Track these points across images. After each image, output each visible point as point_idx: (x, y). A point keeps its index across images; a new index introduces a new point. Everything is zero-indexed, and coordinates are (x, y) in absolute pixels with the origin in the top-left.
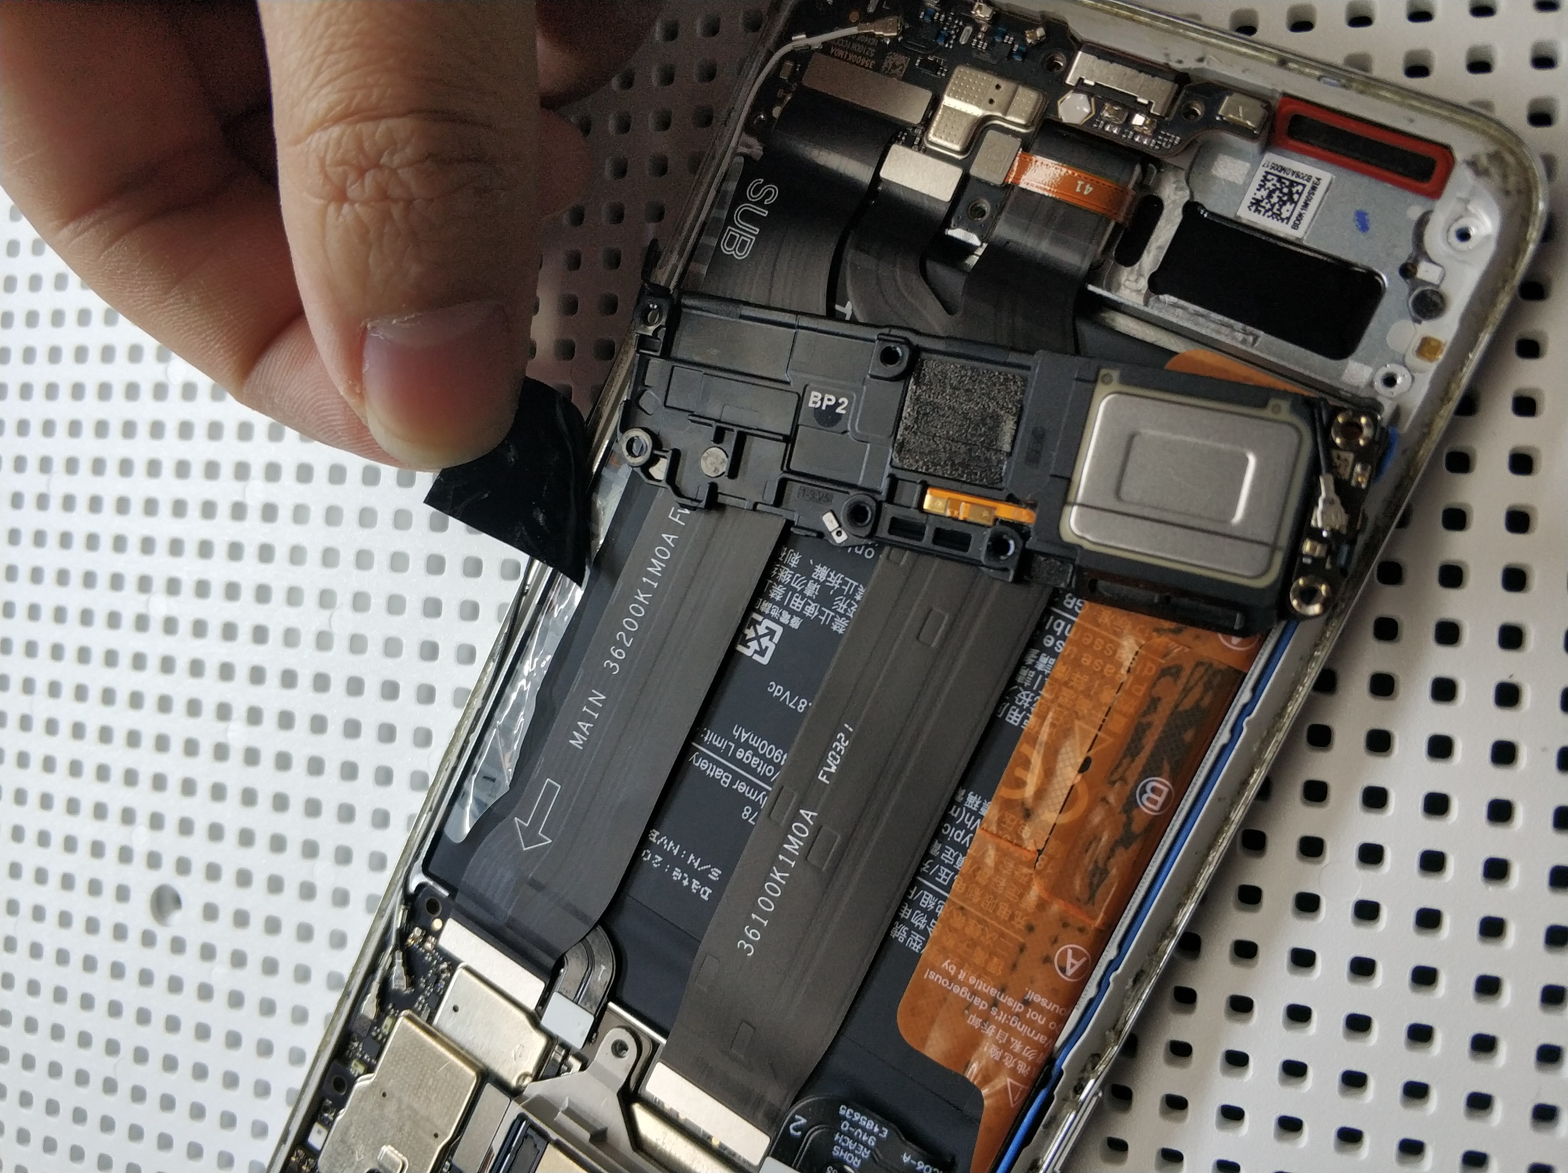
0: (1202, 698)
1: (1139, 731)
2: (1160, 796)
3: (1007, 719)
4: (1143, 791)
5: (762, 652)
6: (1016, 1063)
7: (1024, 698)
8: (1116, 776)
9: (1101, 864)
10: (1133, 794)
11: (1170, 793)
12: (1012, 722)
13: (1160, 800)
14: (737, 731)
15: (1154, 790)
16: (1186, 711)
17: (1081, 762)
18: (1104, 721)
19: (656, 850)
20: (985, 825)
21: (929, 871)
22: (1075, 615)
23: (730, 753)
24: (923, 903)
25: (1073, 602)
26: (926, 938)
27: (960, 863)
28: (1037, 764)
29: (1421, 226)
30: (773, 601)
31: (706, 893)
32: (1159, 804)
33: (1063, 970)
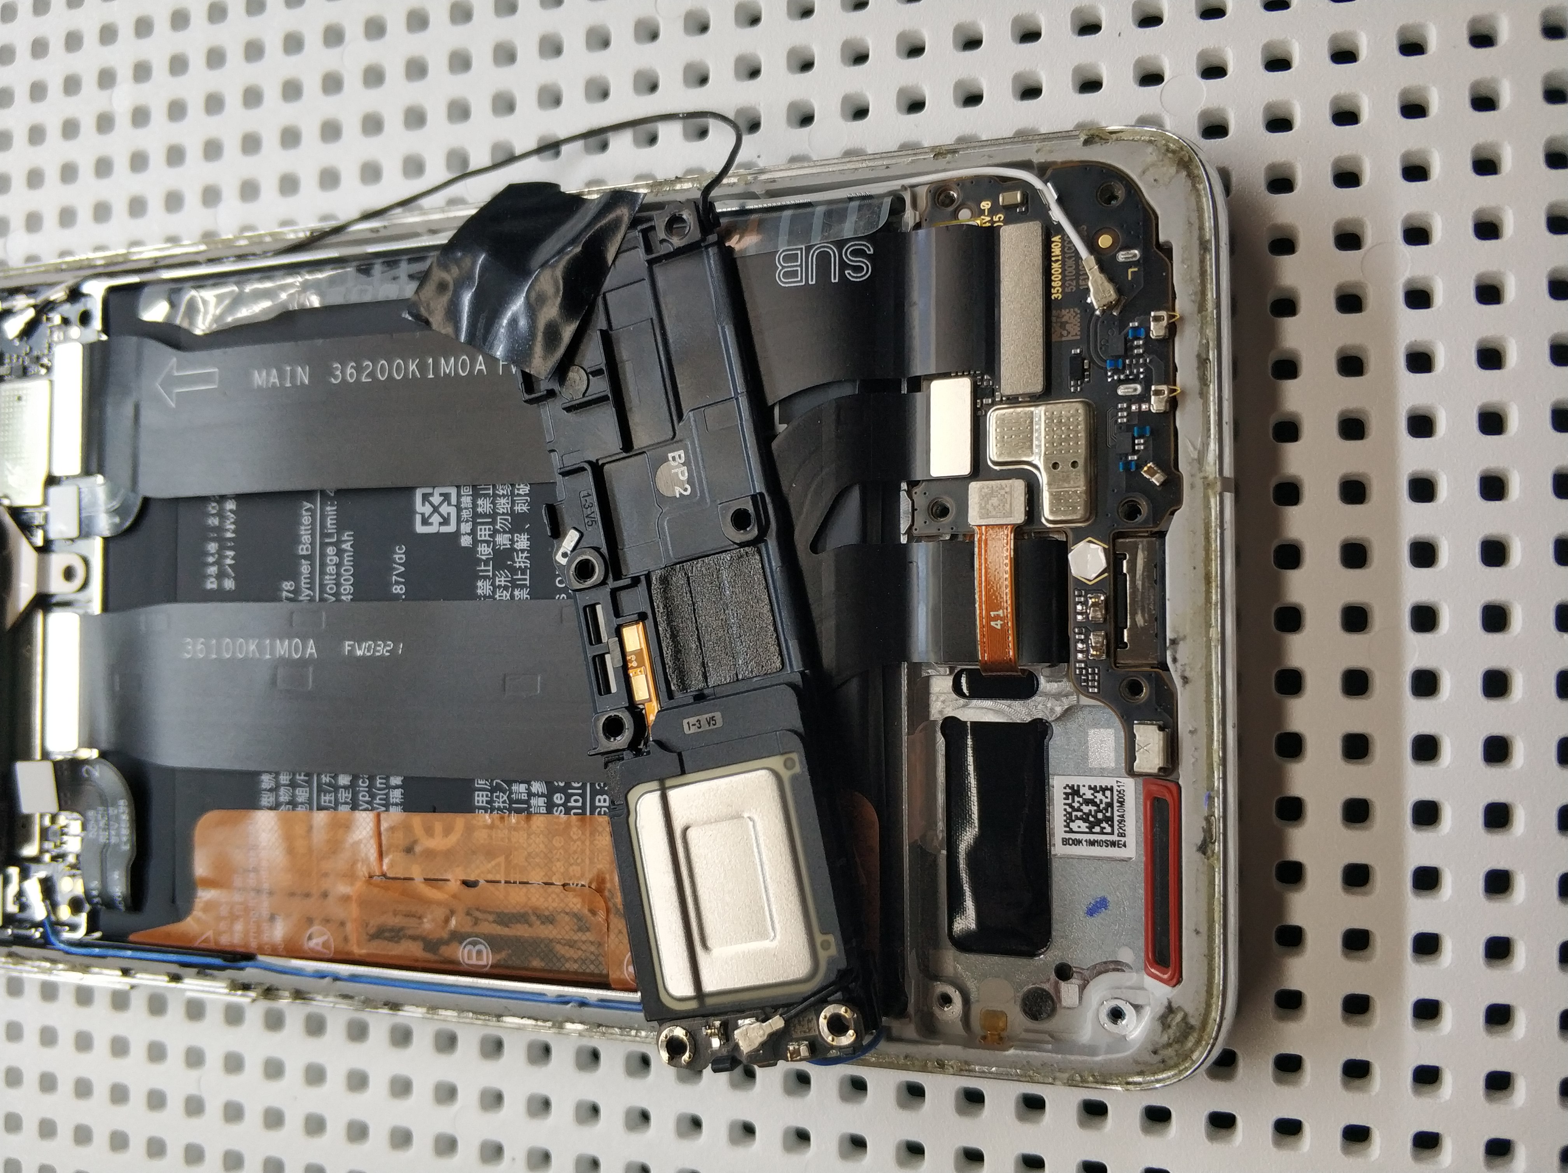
0: (571, 961)
1: (520, 917)
2: (478, 959)
4: (474, 944)
5: (425, 522)
6: (226, 931)
7: (501, 800)
8: (478, 914)
9: (401, 933)
10: (469, 935)
11: (485, 966)
12: (476, 798)
13: (474, 961)
14: (348, 536)
15: (479, 953)
16: (552, 950)
17: (472, 878)
18: (515, 883)
19: (221, 515)
20: (383, 816)
21: (325, 784)
22: (592, 813)
23: (327, 540)
24: (299, 791)
25: (602, 804)
26: (275, 807)
27: (344, 809)
28: (453, 839)
29: (1112, 966)
30: (475, 505)
31: (211, 585)
32: (471, 962)
33: (310, 938)
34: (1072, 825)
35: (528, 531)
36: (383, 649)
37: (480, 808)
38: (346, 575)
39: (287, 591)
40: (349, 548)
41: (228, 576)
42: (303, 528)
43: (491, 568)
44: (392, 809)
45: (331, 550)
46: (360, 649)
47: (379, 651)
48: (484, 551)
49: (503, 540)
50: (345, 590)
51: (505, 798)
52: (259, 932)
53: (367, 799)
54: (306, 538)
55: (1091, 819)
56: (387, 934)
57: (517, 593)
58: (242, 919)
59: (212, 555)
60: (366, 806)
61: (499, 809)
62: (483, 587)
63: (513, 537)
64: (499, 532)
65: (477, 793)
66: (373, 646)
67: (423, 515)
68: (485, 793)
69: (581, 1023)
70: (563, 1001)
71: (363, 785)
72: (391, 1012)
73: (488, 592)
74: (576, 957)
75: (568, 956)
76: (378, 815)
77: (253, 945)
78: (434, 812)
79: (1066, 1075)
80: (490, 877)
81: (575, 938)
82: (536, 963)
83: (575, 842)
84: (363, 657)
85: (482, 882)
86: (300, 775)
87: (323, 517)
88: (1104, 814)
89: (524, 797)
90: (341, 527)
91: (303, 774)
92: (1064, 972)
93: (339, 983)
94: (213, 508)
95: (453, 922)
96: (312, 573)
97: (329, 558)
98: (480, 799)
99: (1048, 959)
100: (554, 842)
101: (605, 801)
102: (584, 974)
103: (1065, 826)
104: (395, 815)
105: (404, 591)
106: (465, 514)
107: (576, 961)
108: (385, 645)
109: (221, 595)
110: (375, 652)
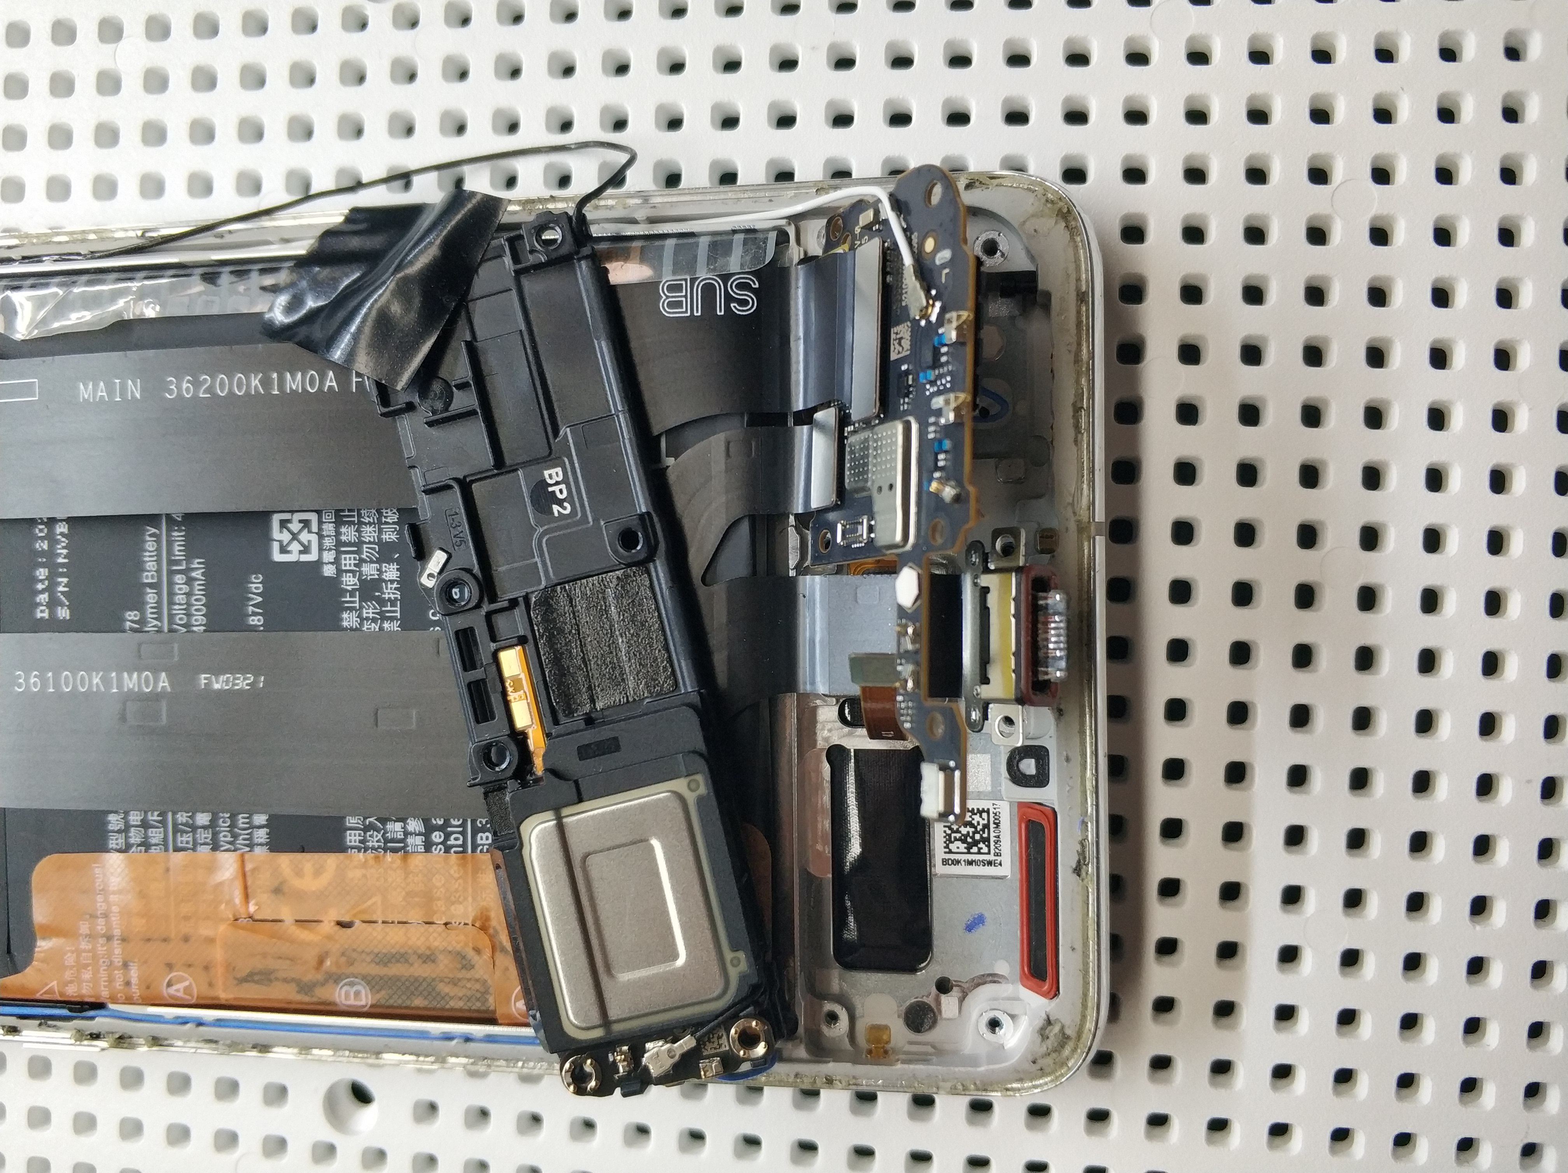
1: (401, 956)
2: (356, 999)
4: (352, 984)
5: (284, 550)
6: (72, 981)
7: (375, 839)
8: (353, 955)
9: (273, 976)
10: (345, 976)
11: (364, 1006)
12: (347, 839)
13: (352, 1002)
14: (199, 563)
15: (357, 994)
17: (346, 919)
18: (393, 922)
19: (51, 538)
20: (247, 856)
21: (182, 824)
22: (474, 850)
23: (175, 568)
24: (151, 832)
25: (484, 842)
26: (125, 849)
27: (204, 850)
28: (325, 878)
29: (990, 978)
30: (338, 534)
31: (42, 613)
32: (348, 1003)
33: (169, 985)
34: (951, 846)
35: (397, 561)
36: (243, 682)
37: (352, 848)
38: (198, 605)
39: (132, 621)
40: (200, 577)
41: (62, 605)
42: (147, 554)
43: (357, 599)
44: (258, 850)
45: (179, 579)
46: (217, 682)
47: (237, 684)
48: (349, 581)
49: (370, 570)
50: (196, 620)
51: (380, 836)
52: (111, 980)
53: (229, 839)
54: (151, 565)
55: (969, 840)
56: (256, 978)
57: (386, 625)
58: (90, 968)
59: (42, 581)
60: (228, 846)
61: (373, 848)
62: (349, 620)
63: (381, 567)
64: (365, 561)
65: (348, 832)
66: (231, 679)
67: (280, 542)
68: (357, 832)
69: (466, 1057)
70: (448, 1037)
71: (224, 824)
72: (260, 1055)
73: (355, 625)
74: (461, 994)
75: (452, 994)
76: (242, 855)
77: (104, 994)
78: (303, 852)
79: (949, 1085)
80: (368, 918)
81: (460, 975)
82: (418, 1002)
83: (457, 880)
84: (220, 692)
85: (357, 923)
86: (152, 816)
87: (170, 544)
88: (981, 836)
89: (400, 836)
90: (191, 553)
91: (156, 813)
92: (944, 986)
93: (201, 1028)
94: (40, 531)
95: (328, 963)
96: (159, 603)
97: (177, 587)
98: (353, 838)
99: (929, 973)
100: (434, 880)
101: (487, 838)
102: (470, 1010)
103: (945, 848)
104: (261, 856)
105: (261, 623)
106: (328, 542)
107: (460, 999)
108: (245, 679)
109: (53, 626)
110: (234, 685)
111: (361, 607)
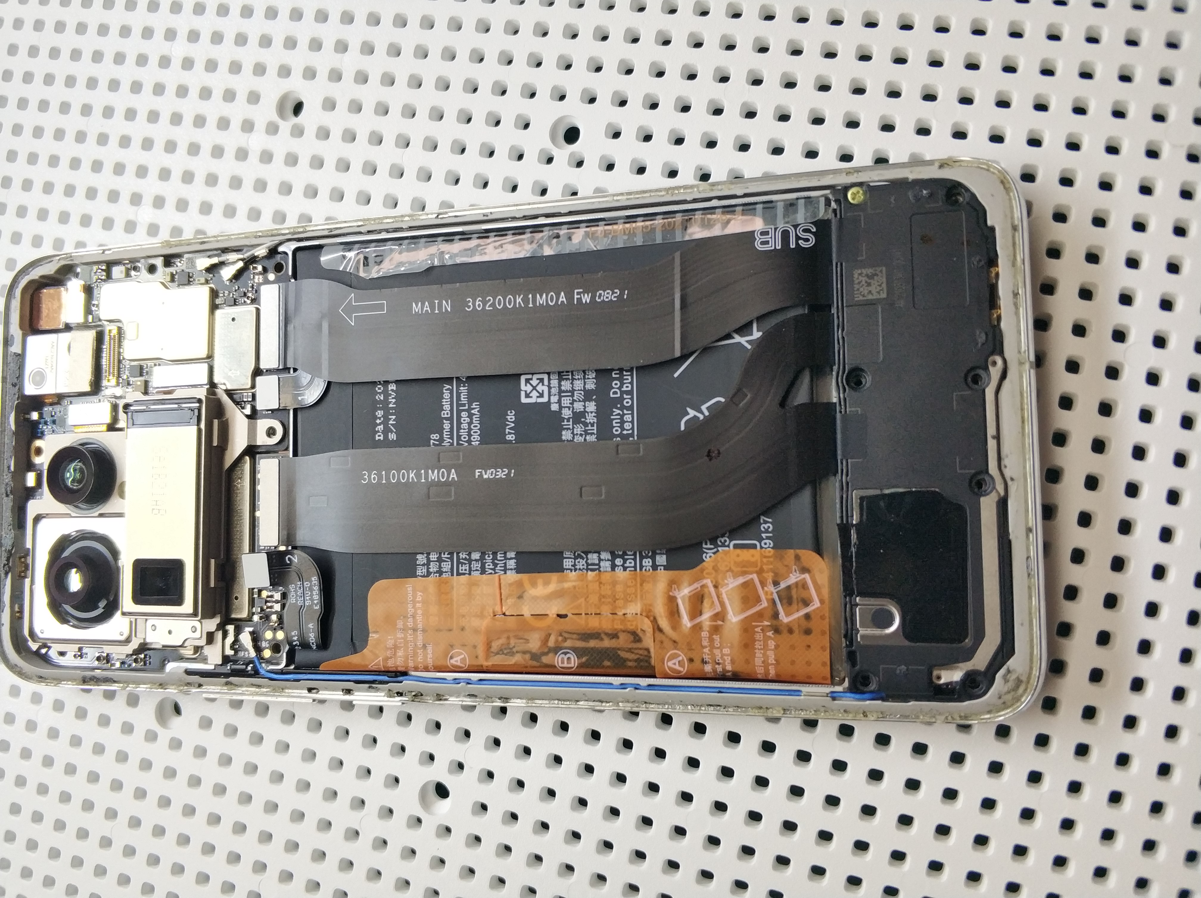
0: (630, 661)
1: (596, 635)
2: (568, 663)
3: (565, 560)
4: (565, 653)
5: (527, 396)
6: (391, 658)
7: (581, 564)
8: (566, 635)
9: (514, 650)
10: (561, 649)
11: (572, 668)
12: (565, 564)
13: (565, 665)
14: (476, 405)
15: (569, 658)
16: (619, 655)
17: (563, 613)
18: (591, 614)
19: (385, 393)
20: (502, 577)
21: (462, 559)
22: (641, 569)
23: (461, 408)
24: (443, 565)
25: (647, 564)
26: (427, 575)
27: (476, 574)
28: (550, 588)
30: (560, 385)
31: (379, 437)
32: (563, 666)
33: (452, 658)
35: (595, 400)
36: (501, 474)
37: (567, 569)
38: (475, 429)
39: (434, 440)
40: (476, 413)
41: (392, 432)
42: (444, 400)
43: (571, 423)
44: (508, 572)
45: (464, 414)
46: (486, 474)
47: (498, 475)
48: (567, 413)
49: (578, 406)
50: (474, 438)
51: (584, 562)
52: (415, 654)
53: (491, 567)
54: (447, 407)
56: (504, 651)
57: (588, 438)
58: (403, 649)
59: (380, 418)
60: (491, 571)
61: (580, 569)
62: (566, 435)
63: (585, 404)
64: (576, 401)
66: (494, 472)
67: (526, 392)
68: (570, 560)
70: (623, 686)
71: (489, 559)
73: (570, 438)
74: (635, 658)
75: (629, 657)
76: (499, 576)
77: (410, 665)
78: (537, 572)
80: (575, 611)
81: (633, 646)
82: (606, 664)
83: (630, 588)
84: (488, 479)
85: (570, 615)
86: (444, 554)
87: (458, 394)
89: (597, 562)
90: (471, 399)
91: (446, 553)
93: (469, 687)
94: (379, 389)
95: (550, 641)
96: (451, 429)
97: (463, 419)
98: (568, 563)
100: (618, 589)
101: (651, 562)
102: (639, 669)
104: (512, 576)
105: (514, 439)
106: (554, 391)
107: (635, 662)
108: (503, 471)
109: (386, 444)
110: (496, 475)
111: (573, 428)
